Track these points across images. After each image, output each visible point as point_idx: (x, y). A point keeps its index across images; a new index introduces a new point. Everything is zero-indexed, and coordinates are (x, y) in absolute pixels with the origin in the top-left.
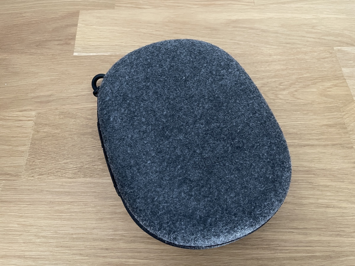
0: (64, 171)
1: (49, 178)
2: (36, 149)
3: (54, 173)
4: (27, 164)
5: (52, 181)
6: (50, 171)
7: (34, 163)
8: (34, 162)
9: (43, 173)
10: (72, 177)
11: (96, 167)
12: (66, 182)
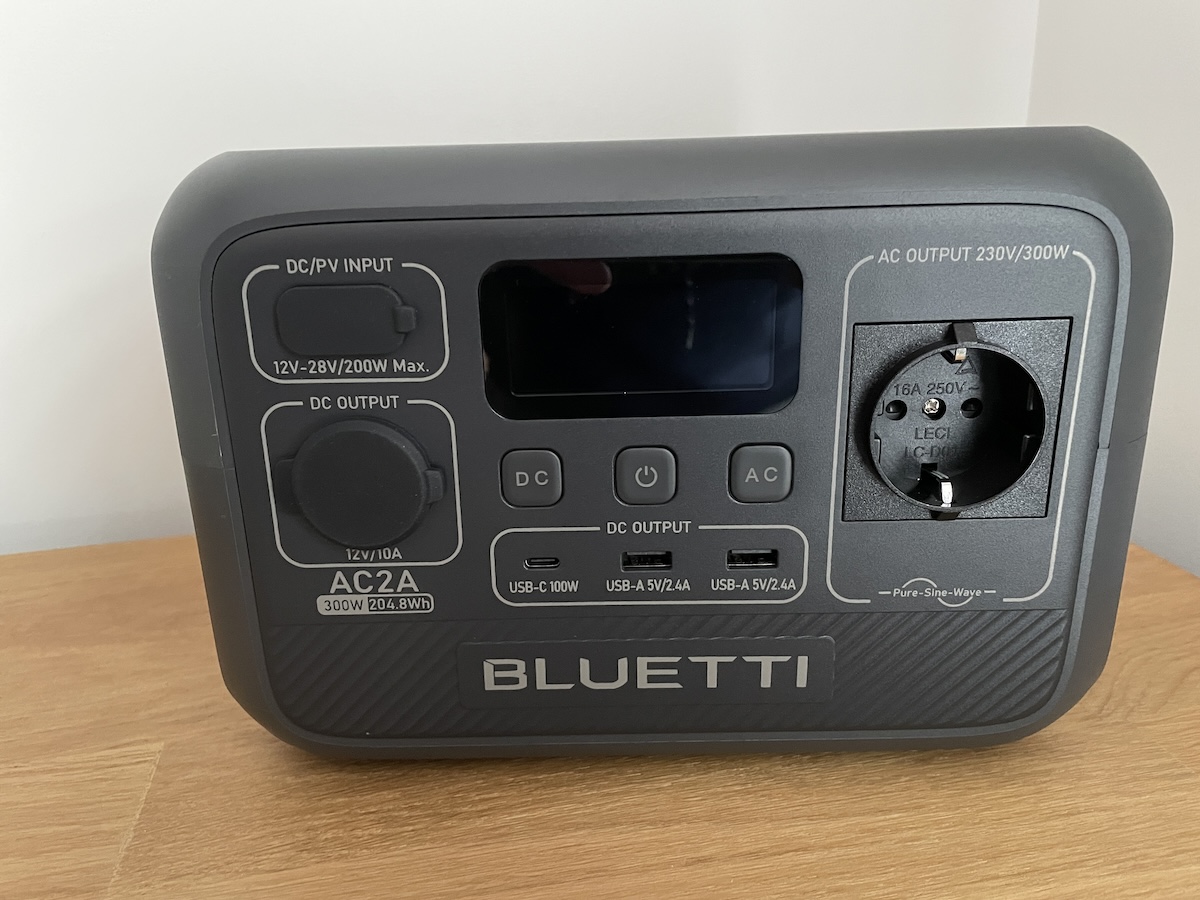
0: (252, 858)
1: (203, 880)
2: (160, 820)
3: (219, 868)
4: (126, 858)
5: (212, 886)
6: (204, 866)
7: (151, 854)
8: (150, 850)
9: (181, 873)
10: (282, 868)
11: (359, 833)
12: (261, 884)
